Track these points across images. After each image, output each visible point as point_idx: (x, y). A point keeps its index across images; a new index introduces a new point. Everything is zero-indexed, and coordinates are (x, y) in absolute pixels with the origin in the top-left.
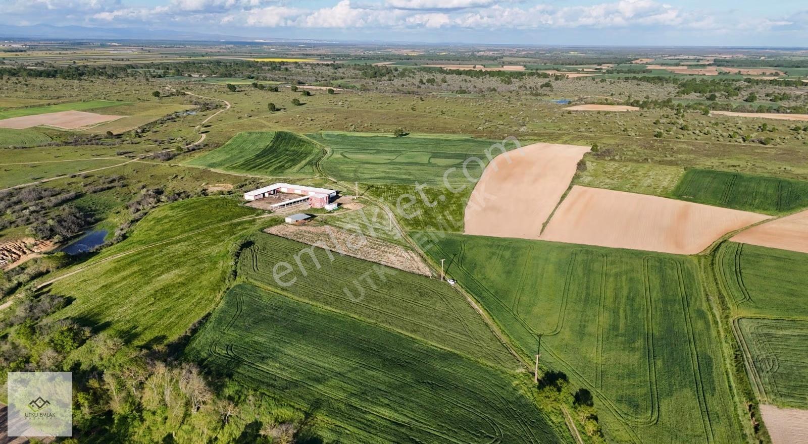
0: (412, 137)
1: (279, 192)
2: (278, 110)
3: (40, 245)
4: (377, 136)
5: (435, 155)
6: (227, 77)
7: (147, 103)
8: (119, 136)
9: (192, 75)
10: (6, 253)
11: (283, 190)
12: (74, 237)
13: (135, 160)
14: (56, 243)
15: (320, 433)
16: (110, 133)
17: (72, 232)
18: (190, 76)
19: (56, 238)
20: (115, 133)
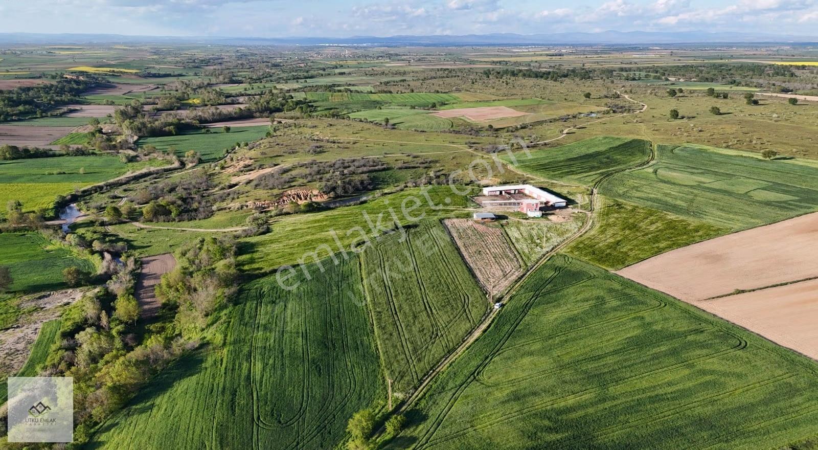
0: (796, 162)
1: (522, 193)
2: (683, 118)
3: (319, 197)
4: (742, 156)
5: (774, 187)
6: (708, 81)
7: (570, 104)
8: (497, 130)
9: (670, 79)
10: (296, 197)
11: (527, 192)
12: (344, 197)
13: (470, 150)
14: (330, 198)
15: (209, 359)
16: (491, 127)
17: (346, 192)
18: (667, 80)
19: (332, 194)
20: (496, 126)
